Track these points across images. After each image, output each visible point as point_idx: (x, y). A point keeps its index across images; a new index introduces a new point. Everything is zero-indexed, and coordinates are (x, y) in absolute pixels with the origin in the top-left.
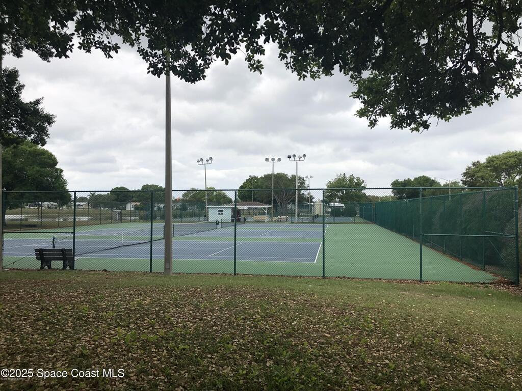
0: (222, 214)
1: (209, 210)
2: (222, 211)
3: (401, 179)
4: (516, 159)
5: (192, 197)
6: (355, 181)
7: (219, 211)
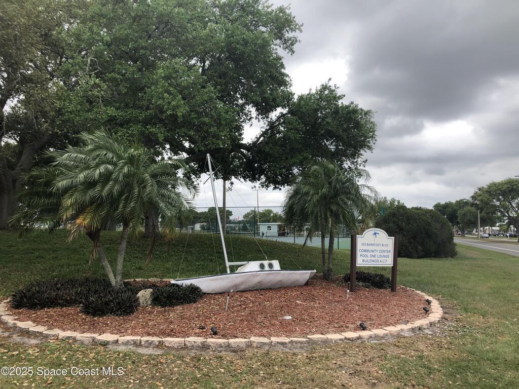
0: (270, 229)
1: (260, 226)
2: (270, 227)
3: (443, 202)
4: (509, 186)
5: (251, 218)
6: (397, 204)
7: (268, 227)
